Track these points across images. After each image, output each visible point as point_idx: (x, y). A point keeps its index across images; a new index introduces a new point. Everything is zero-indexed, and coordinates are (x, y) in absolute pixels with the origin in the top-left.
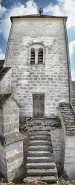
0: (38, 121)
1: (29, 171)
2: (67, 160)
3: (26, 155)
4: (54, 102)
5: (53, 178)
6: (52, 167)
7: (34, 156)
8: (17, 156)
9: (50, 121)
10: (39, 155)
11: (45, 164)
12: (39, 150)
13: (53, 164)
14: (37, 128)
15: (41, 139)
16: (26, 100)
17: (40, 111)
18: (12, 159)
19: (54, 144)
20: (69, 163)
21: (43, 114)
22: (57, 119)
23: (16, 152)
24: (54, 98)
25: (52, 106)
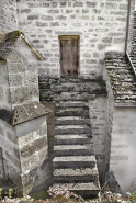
0: (68, 85)
1: (59, 172)
2: (114, 152)
3: (51, 141)
4: (95, 50)
5: (91, 186)
6: (89, 165)
7: (63, 143)
8: (38, 145)
9: (88, 85)
10: (71, 143)
11: (80, 159)
12: (71, 134)
13: (92, 158)
14: (66, 95)
15: (74, 114)
16: (48, 47)
17: (72, 67)
18: (30, 150)
19: (94, 123)
20: (117, 158)
21: (76, 72)
22: (100, 80)
23: (37, 137)
24: (96, 44)
25: (92, 58)
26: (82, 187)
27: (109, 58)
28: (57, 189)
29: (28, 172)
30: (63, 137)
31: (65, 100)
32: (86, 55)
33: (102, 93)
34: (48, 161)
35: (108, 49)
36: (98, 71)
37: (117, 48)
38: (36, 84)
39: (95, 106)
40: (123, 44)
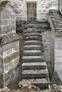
0: (31, 25)
1: (25, 72)
2: (57, 60)
3: (21, 54)
4: (44, 9)
5: (44, 81)
6: (43, 68)
7: (28, 55)
8: (14, 56)
9: (41, 25)
10: (32, 55)
11: (38, 64)
12: (32, 50)
13: (44, 64)
14: (30, 29)
15: (34, 39)
16: (21, 7)
17: (33, 16)
18: (9, 59)
19: (45, 44)
20: (59, 63)
21: (35, 19)
22: (47, 23)
23: (13, 51)
24: (45, 6)
25: (43, 12)
26: (39, 81)
27: (51, 12)
28: (24, 83)
29: (7, 72)
30: (28, 51)
31: (29, 32)
32: (39, 11)
33: (49, 28)
34: (19, 65)
35: (50, 8)
36: (46, 18)
37: (55, 8)
38: (15, 24)
39: (45, 35)
40: (57, 6)
